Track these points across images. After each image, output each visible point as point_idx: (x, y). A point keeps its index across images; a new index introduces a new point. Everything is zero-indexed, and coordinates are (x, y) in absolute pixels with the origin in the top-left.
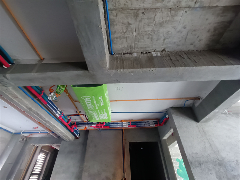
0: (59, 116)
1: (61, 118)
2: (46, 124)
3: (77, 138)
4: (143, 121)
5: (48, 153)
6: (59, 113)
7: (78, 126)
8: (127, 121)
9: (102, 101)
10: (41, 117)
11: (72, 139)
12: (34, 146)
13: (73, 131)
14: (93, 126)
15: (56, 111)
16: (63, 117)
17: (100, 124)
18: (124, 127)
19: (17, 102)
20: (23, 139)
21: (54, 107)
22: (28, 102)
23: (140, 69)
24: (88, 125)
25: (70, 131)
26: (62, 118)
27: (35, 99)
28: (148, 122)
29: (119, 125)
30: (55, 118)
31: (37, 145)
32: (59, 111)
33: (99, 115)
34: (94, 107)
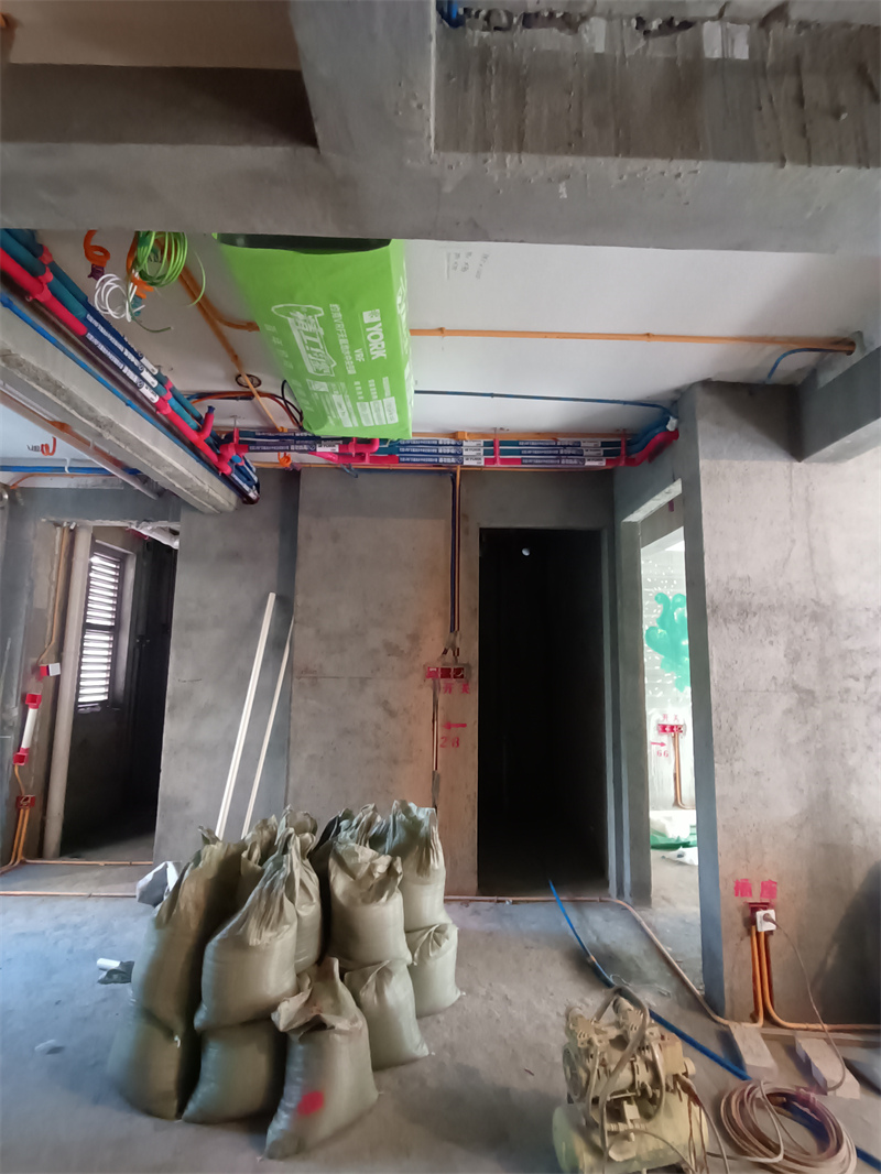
0: (156, 399)
1: (168, 410)
2: (100, 435)
3: (250, 501)
4: (556, 441)
5: (126, 555)
6: (155, 383)
7: (252, 448)
8: (483, 435)
9: (376, 337)
10: (70, 400)
12: (57, 525)
13: (228, 470)
14: (321, 455)
15: (137, 371)
16: (173, 402)
17: (356, 448)
18: (466, 463)
21: (121, 348)
23: (610, 160)
24: (297, 447)
25: (214, 469)
26: (172, 409)
27: (18, 304)
28: (577, 445)
29: (443, 454)
30: (137, 405)
31: (70, 523)
32: (148, 370)
33: (358, 404)
34: (335, 364)
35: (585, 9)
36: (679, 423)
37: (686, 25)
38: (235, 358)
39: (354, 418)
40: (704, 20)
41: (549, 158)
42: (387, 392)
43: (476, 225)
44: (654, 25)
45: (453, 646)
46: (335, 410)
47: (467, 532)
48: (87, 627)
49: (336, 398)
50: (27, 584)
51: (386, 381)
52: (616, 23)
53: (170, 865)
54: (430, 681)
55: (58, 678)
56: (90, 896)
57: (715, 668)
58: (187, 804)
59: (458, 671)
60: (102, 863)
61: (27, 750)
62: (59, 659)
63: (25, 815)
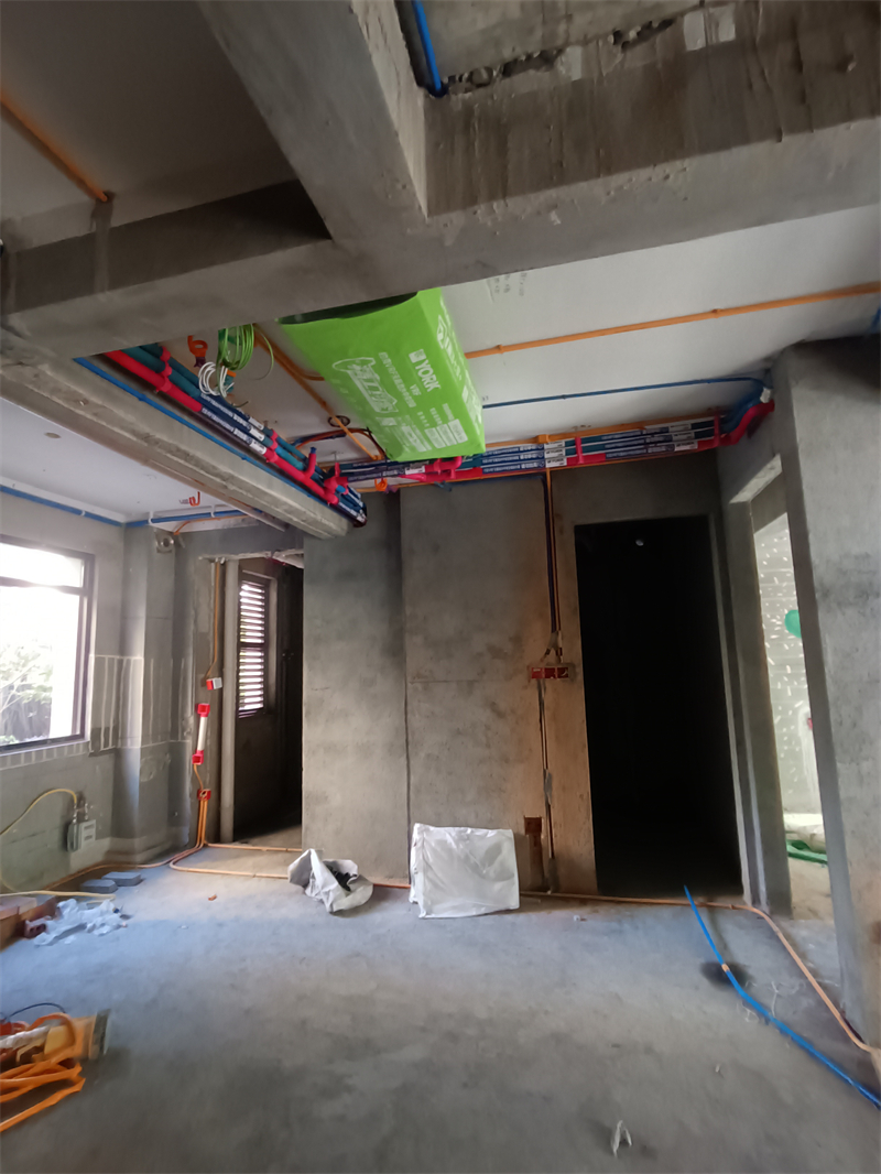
0: (264, 451)
1: (276, 457)
2: (226, 487)
3: (359, 524)
4: (642, 429)
5: (269, 580)
6: (262, 437)
7: (351, 479)
8: (563, 436)
9: (426, 372)
10: (198, 463)
11: (339, 530)
12: (212, 561)
13: (335, 501)
14: (411, 476)
15: (246, 431)
16: (280, 450)
17: (440, 469)
18: (548, 465)
19: (95, 419)
20: (167, 543)
21: (230, 414)
22: (133, 414)
23: (593, 182)
24: (389, 473)
25: (322, 500)
26: (279, 455)
27: (149, 396)
28: (666, 430)
29: (524, 460)
30: (252, 458)
31: (220, 559)
32: (255, 427)
33: (426, 431)
34: (395, 401)
35: (560, 42)
36: (773, 394)
37: (667, 23)
38: (324, 404)
39: (426, 443)
40: (682, 14)
41: (532, 196)
42: (450, 416)
43: (484, 265)
44: (632, 34)
45: (555, 646)
46: (407, 439)
47: (561, 532)
48: (242, 646)
49: (405, 429)
50: (193, 612)
51: (446, 407)
52: (592, 46)
53: (313, 851)
54: (534, 681)
55: (221, 690)
56: (254, 876)
57: (830, 660)
58: (326, 798)
59: (562, 671)
60: (265, 849)
61: (202, 752)
62: (221, 674)
63: (205, 805)
